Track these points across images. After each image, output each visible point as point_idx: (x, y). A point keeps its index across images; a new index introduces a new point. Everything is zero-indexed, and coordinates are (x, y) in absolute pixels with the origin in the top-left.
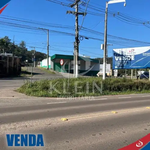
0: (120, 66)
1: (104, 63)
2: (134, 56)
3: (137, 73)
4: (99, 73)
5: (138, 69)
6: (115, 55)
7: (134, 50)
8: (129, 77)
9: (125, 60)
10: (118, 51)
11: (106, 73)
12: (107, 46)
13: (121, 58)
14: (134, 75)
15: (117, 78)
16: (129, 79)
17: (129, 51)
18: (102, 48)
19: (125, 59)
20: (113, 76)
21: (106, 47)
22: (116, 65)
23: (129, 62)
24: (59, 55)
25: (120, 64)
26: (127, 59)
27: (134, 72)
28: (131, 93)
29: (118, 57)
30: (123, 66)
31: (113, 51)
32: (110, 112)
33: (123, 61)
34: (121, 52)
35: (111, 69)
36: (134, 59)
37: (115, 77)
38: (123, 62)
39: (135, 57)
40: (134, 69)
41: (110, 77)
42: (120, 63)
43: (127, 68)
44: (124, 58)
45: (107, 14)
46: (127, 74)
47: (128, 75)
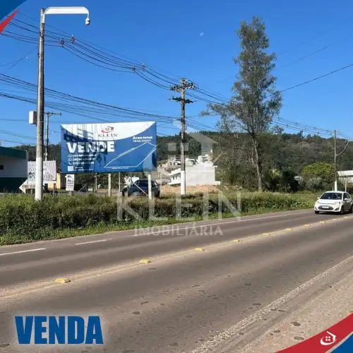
0: (80, 166)
1: (38, 159)
2: (113, 143)
3: (123, 182)
4: (25, 183)
5: (124, 174)
6: (68, 139)
7: (112, 128)
8: (104, 191)
9: (93, 151)
10: (74, 129)
11: (46, 185)
12: (46, 116)
13: (83, 147)
14: (115, 186)
15: (73, 195)
16: (103, 196)
17: (103, 131)
18: (31, 121)
19: (93, 149)
20: (62, 190)
21: (42, 119)
22: (71, 162)
23: (102, 156)
25: (81, 161)
26: (98, 149)
27: (114, 179)
28: (106, 231)
29: (75, 145)
30: (87, 166)
31: (63, 129)
33: (88, 154)
34: (82, 132)
35: (57, 172)
36: (113, 150)
37: (68, 192)
38: (88, 157)
39: (115, 145)
40: (113, 173)
41: (56, 192)
42: (79, 157)
43: (98, 169)
44: (90, 146)
45: (43, 38)
46: (99, 185)
47: (102, 187)
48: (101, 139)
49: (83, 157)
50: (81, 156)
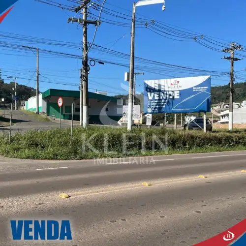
0: (155, 108)
1: (130, 104)
2: (179, 92)
3: (184, 120)
4: (121, 119)
5: (185, 114)
6: (148, 90)
7: (178, 82)
8: (170, 126)
9: (164, 98)
10: (152, 83)
11: (134, 121)
12: (134, 75)
13: (158, 96)
14: (178, 123)
15: (151, 128)
16: (171, 129)
17: (171, 84)
18: (126, 79)
19: (164, 96)
20: (144, 125)
21: (133, 78)
22: (150, 106)
23: (171, 102)
24: (56, 90)
25: (156, 105)
26: (168, 96)
27: (178, 118)
28: (173, 153)
29: (153, 94)
30: (160, 108)
31: (145, 84)
32: (139, 184)
33: (161, 100)
34: (157, 85)
35: (141, 112)
36: (178, 97)
37: (147, 126)
38: (161, 102)
39: (180, 93)
40: (179, 113)
41: (140, 126)
42: (155, 103)
43: (168, 111)
44: (162, 94)
45: (134, 23)
46: (167, 122)
47: (169, 123)
48: (170, 89)
49: (158, 103)
50: (156, 101)
